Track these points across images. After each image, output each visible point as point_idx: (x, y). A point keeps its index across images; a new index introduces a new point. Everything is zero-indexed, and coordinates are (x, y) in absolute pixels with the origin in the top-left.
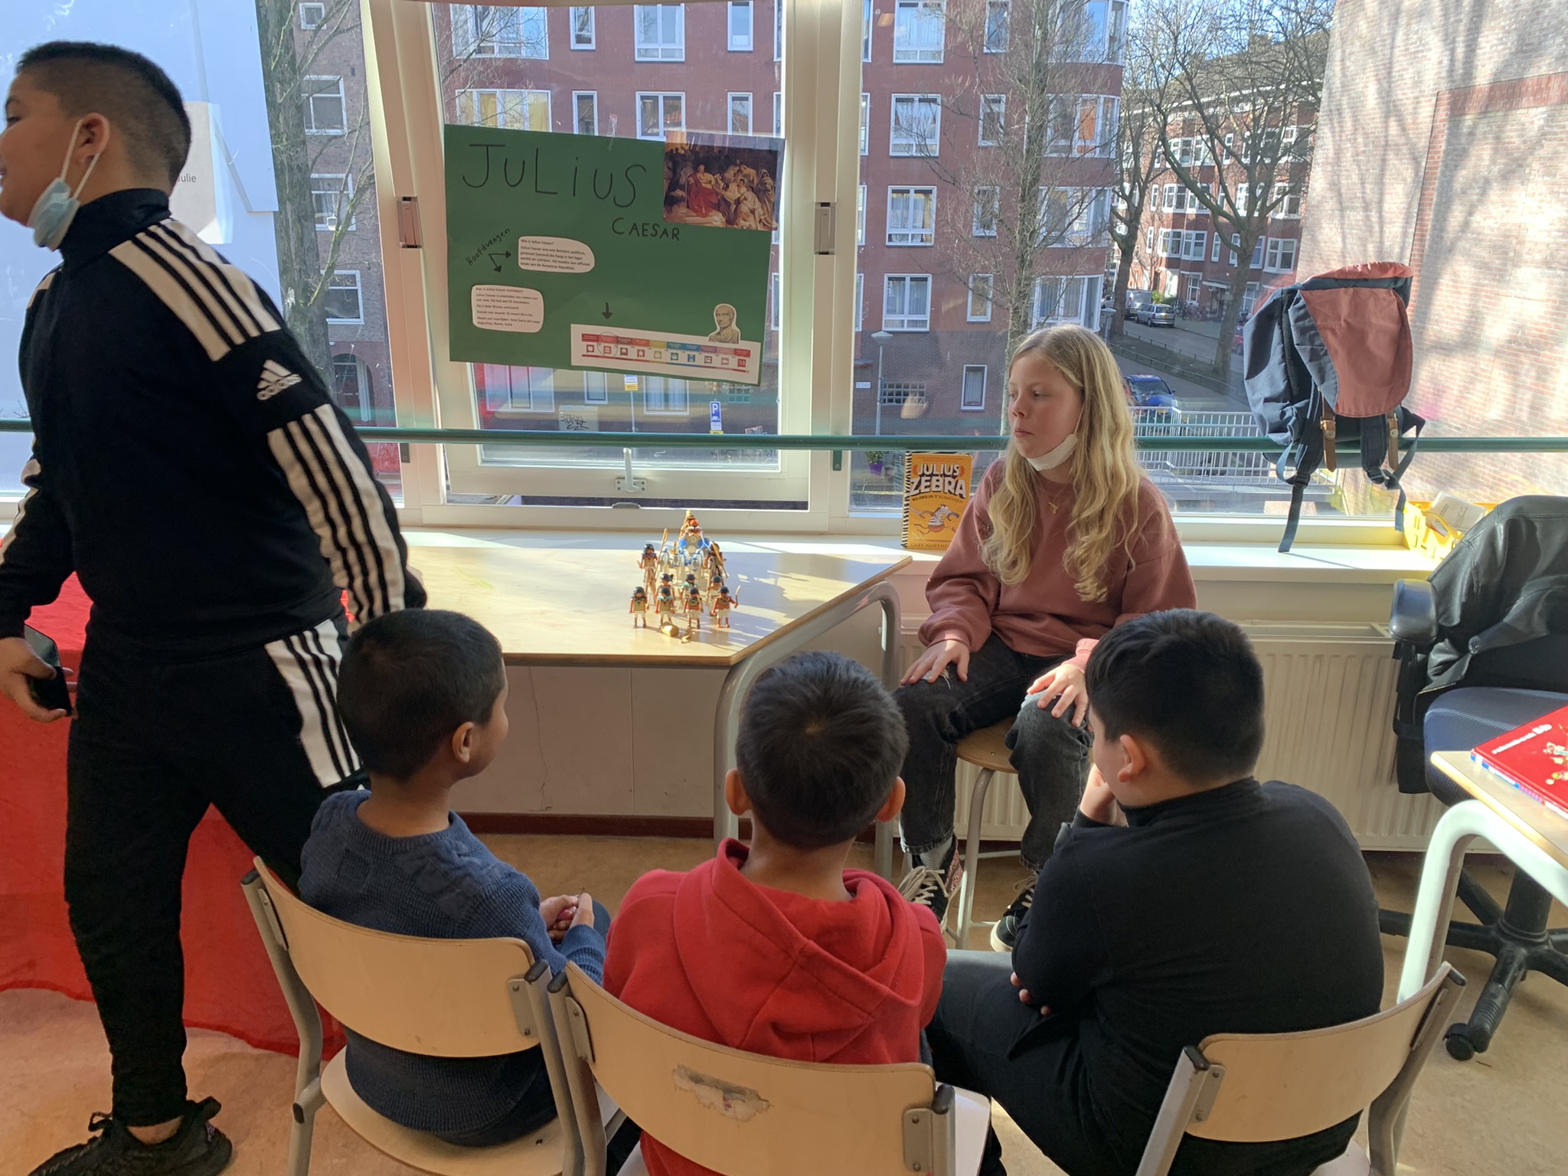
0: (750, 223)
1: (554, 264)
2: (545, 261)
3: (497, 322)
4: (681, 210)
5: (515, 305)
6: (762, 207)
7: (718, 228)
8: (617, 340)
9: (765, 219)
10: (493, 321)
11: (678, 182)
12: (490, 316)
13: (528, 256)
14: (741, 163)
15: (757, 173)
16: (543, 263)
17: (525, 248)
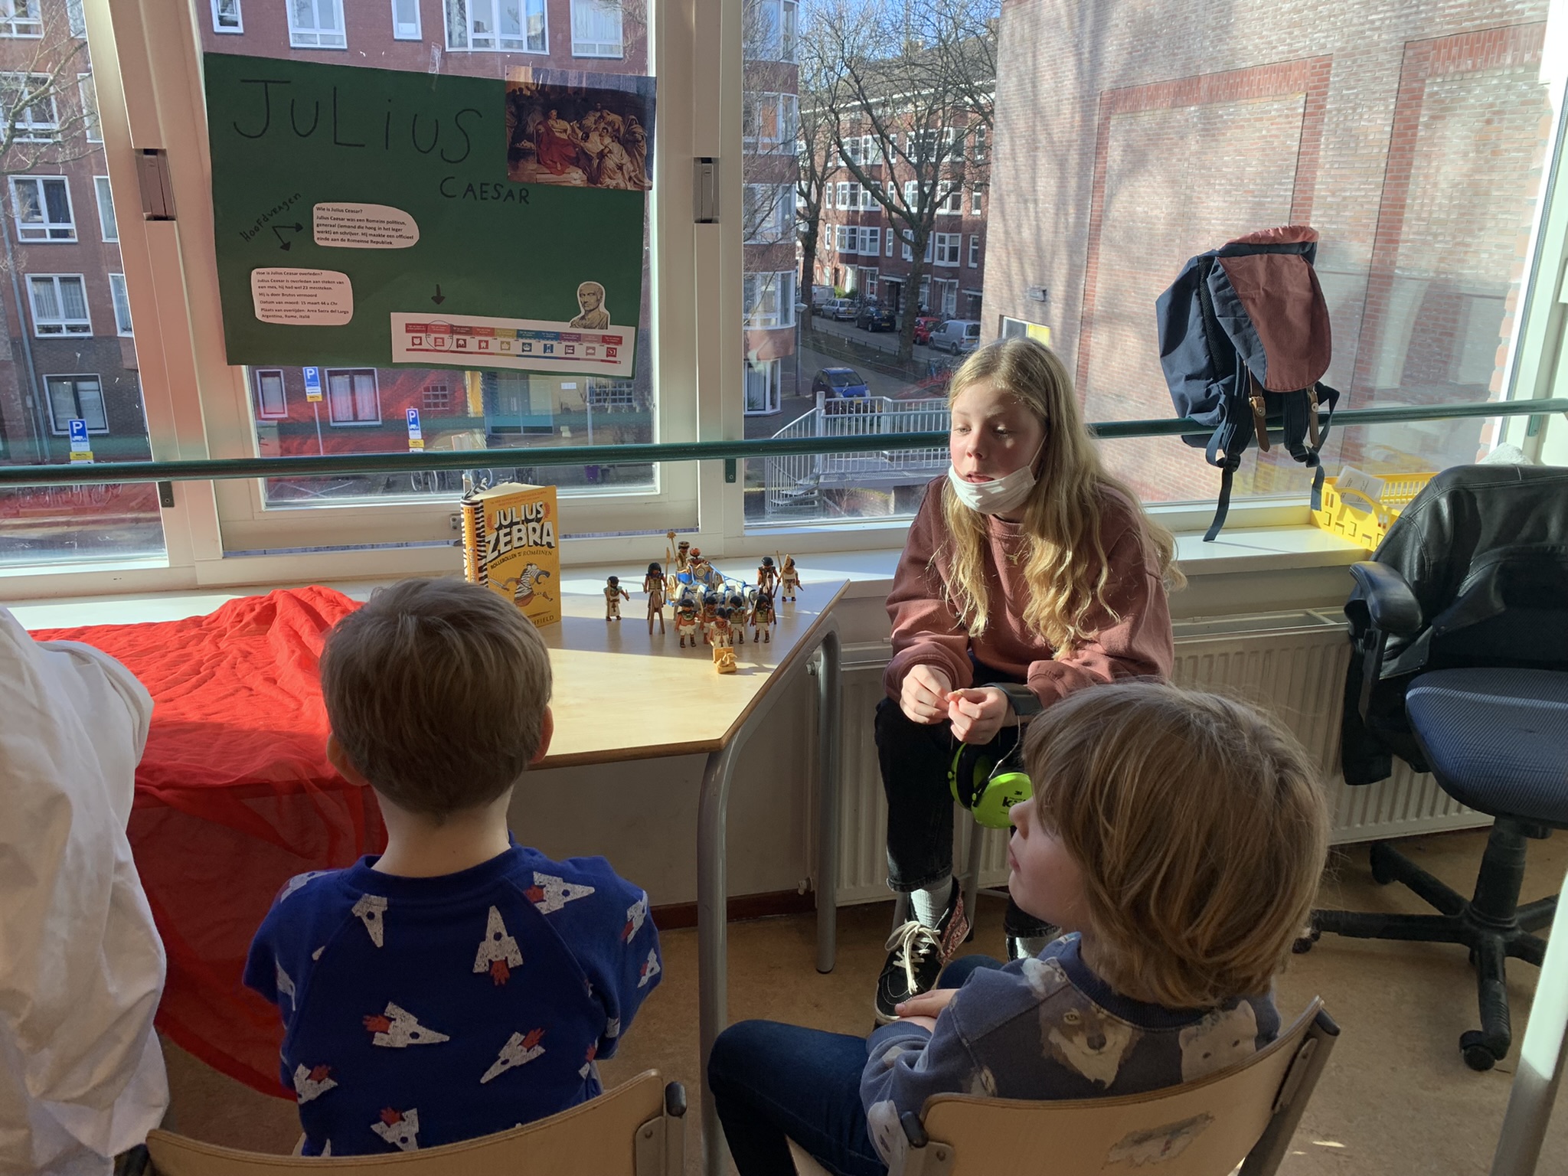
0: (618, 181)
1: (364, 238)
2: (351, 234)
3: (289, 314)
4: (530, 166)
5: (313, 292)
6: (632, 162)
7: (575, 188)
8: (453, 330)
9: (636, 176)
10: (283, 314)
11: (524, 130)
12: (279, 307)
13: (328, 229)
14: (603, 108)
15: (624, 121)
16: (349, 237)
17: (322, 218)
